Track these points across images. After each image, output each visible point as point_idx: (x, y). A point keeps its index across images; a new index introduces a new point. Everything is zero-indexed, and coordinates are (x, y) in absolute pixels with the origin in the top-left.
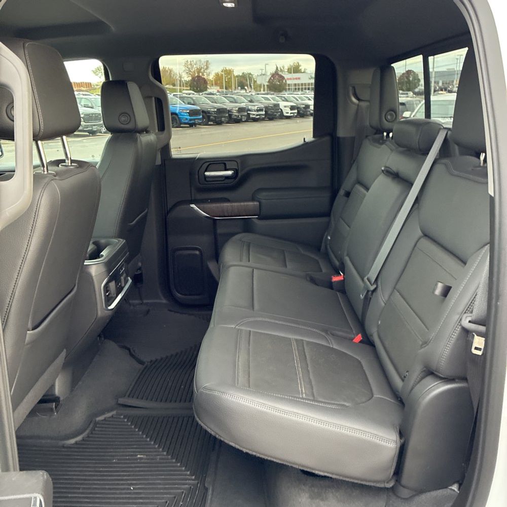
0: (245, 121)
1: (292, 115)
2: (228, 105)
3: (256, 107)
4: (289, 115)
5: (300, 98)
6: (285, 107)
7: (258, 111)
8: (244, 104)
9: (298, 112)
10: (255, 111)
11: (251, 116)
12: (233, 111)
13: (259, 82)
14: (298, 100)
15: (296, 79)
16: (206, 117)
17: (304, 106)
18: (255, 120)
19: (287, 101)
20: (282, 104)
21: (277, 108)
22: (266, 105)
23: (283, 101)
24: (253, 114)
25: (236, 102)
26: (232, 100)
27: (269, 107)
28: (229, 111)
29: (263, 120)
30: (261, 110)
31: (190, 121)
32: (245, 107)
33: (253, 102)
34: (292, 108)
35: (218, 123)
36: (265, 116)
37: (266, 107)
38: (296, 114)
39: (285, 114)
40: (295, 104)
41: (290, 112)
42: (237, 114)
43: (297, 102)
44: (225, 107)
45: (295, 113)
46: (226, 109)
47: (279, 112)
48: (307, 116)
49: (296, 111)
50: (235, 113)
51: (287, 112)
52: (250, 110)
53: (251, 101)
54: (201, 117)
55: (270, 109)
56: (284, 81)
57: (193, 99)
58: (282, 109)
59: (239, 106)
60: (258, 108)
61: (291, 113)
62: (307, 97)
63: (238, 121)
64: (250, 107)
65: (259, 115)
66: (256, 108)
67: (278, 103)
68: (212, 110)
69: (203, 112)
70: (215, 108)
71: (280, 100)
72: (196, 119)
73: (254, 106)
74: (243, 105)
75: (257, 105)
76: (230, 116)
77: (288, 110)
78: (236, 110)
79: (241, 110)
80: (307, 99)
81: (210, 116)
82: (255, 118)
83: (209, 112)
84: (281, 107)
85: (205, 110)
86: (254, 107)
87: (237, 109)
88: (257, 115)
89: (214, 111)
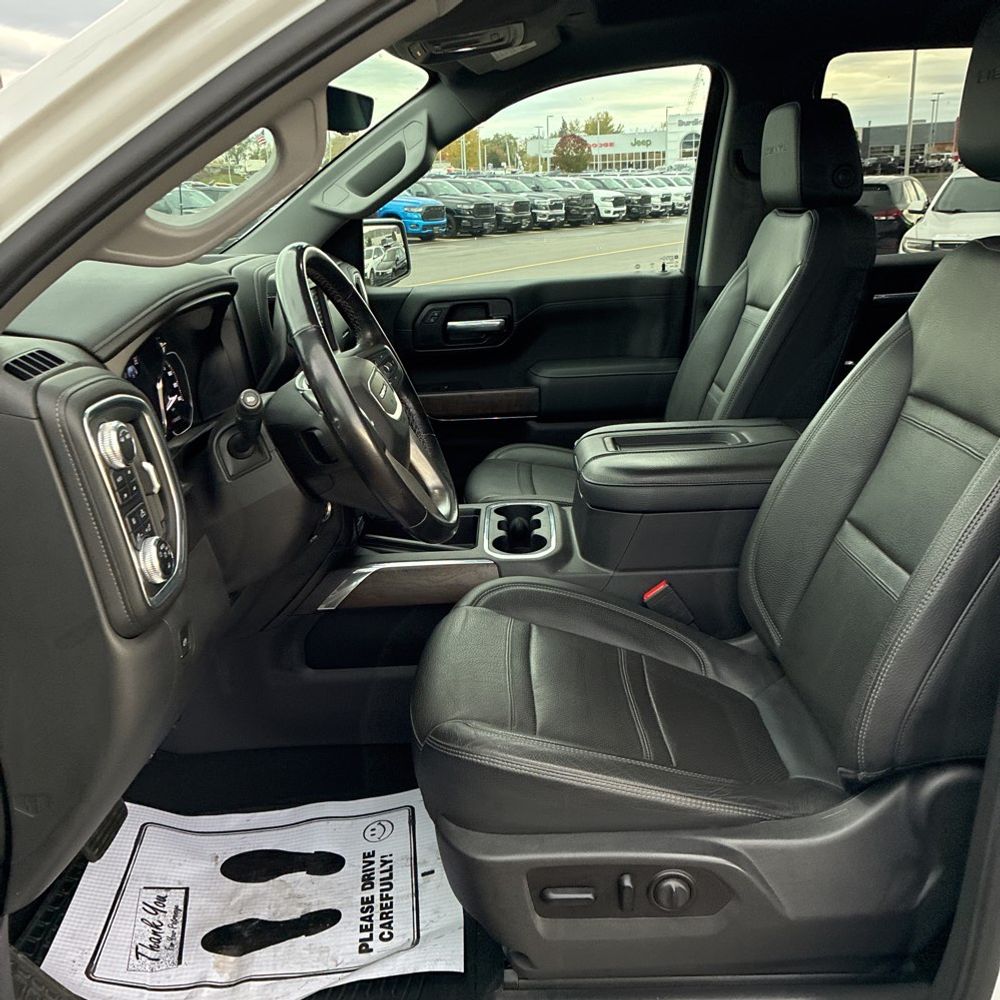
0: (527, 229)
1: (617, 215)
2: (495, 198)
3: (549, 200)
4: (611, 215)
5: (629, 182)
6: (603, 199)
7: (552, 207)
8: (525, 194)
9: (629, 209)
10: (546, 209)
11: (539, 218)
12: (503, 209)
13: (531, 153)
14: (626, 187)
15: (606, 145)
16: (453, 221)
17: (640, 198)
18: (546, 227)
19: (605, 187)
20: (598, 195)
21: (589, 202)
22: (567, 196)
23: (599, 188)
24: (543, 215)
25: (508, 191)
26: (501, 187)
27: (572, 199)
28: (498, 209)
29: (561, 226)
30: (557, 206)
31: (426, 229)
32: (527, 199)
33: (541, 191)
34: (617, 202)
35: (476, 232)
36: (566, 218)
37: (567, 201)
38: (624, 215)
39: (603, 215)
40: (622, 195)
41: (613, 209)
42: (512, 215)
43: (626, 190)
44: (489, 200)
45: (623, 211)
46: (492, 204)
47: (592, 210)
48: (645, 217)
49: (625, 208)
50: (509, 213)
51: (607, 209)
52: (536, 207)
53: (537, 189)
54: (445, 220)
55: (575, 204)
56: (586, 150)
57: (426, 186)
58: (598, 204)
59: (515, 198)
60: (552, 202)
61: (615, 213)
62: (643, 181)
63: (513, 228)
64: (536, 202)
65: (555, 216)
66: (548, 202)
67: (591, 191)
68: (466, 207)
69: (449, 211)
70: (472, 203)
71: (593, 187)
72: (437, 225)
73: (546, 198)
74: (523, 197)
75: (551, 197)
76: (499, 218)
77: (609, 206)
78: (509, 207)
79: (520, 206)
80: (643, 184)
81: (461, 219)
82: (546, 222)
83: (458, 211)
84: (597, 200)
85: (451, 207)
86: (543, 200)
87: (512, 204)
88: (551, 217)
89: (469, 210)
